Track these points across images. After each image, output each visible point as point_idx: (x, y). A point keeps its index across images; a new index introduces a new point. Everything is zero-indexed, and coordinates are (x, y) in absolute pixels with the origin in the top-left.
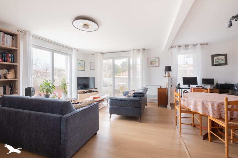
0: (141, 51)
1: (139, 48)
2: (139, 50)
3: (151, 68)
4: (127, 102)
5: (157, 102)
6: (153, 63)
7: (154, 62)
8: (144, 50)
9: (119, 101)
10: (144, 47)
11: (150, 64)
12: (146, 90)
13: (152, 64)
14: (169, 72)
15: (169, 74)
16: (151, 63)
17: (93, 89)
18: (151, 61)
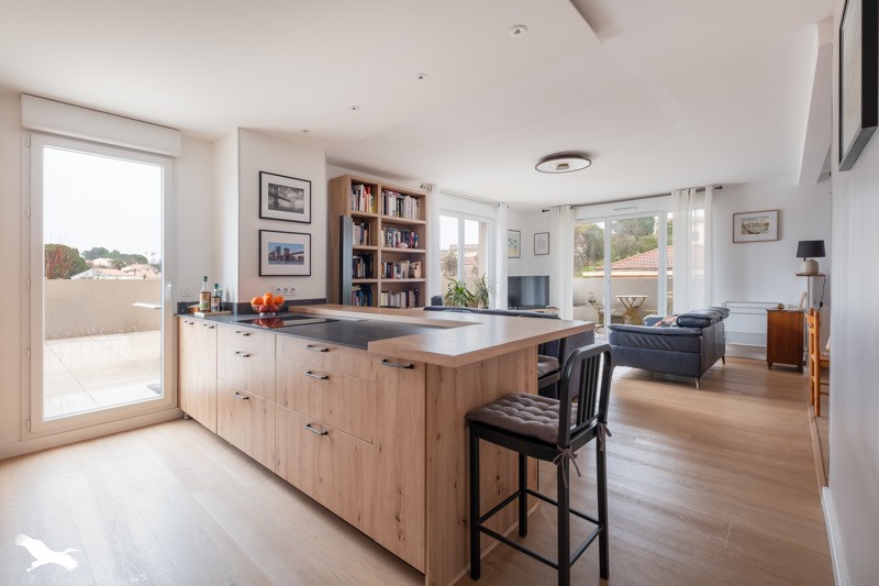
0: (708, 194)
1: (701, 185)
2: (701, 190)
3: (745, 245)
4: (660, 338)
5: (764, 357)
6: (757, 229)
7: (757, 225)
8: (721, 188)
9: (639, 335)
10: (718, 182)
11: (743, 233)
12: (723, 313)
13: (750, 233)
14: (816, 259)
15: (815, 265)
16: (745, 229)
17: (544, 307)
18: (746, 223)
